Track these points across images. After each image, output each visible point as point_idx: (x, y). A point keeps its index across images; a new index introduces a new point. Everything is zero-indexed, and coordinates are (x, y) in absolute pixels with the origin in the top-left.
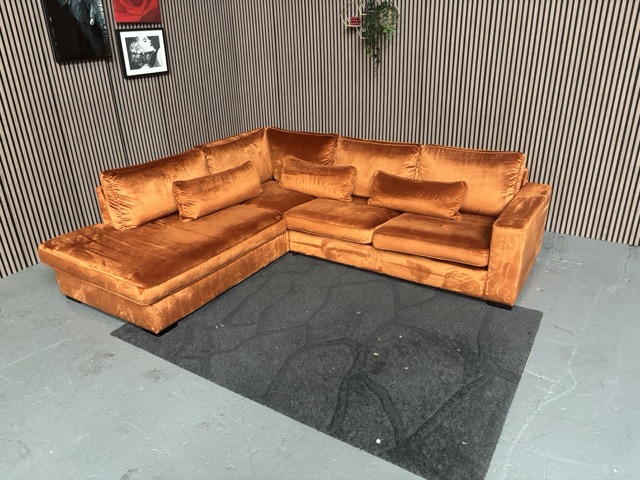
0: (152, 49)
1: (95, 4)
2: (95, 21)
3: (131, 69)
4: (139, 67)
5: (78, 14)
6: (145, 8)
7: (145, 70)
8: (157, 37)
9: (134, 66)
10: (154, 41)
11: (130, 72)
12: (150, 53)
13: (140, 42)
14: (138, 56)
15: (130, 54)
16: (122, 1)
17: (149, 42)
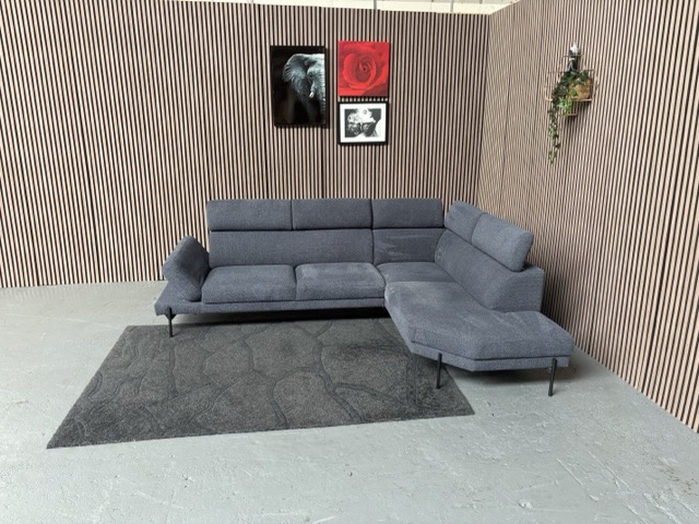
0: (372, 120)
1: (318, 80)
3: (346, 136)
4: (353, 136)
8: (379, 111)
9: (348, 134)
10: (376, 114)
11: (344, 139)
12: (368, 124)
13: (360, 114)
14: (355, 126)
15: (347, 123)
16: (346, 78)
17: (369, 114)
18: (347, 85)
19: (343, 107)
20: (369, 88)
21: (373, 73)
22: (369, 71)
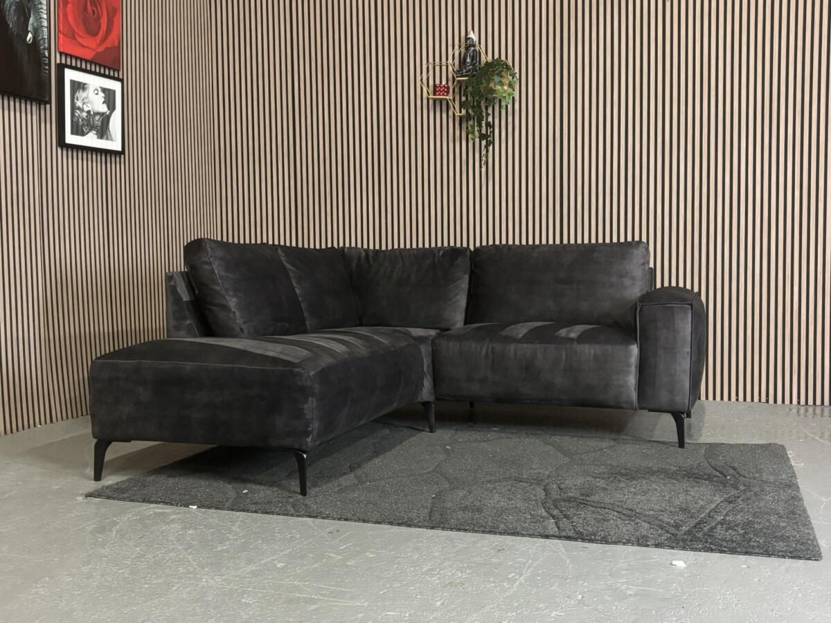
0: (103, 109)
1: (38, 11)
2: (35, 38)
3: (72, 133)
4: (83, 134)
5: (12, 20)
6: (103, 41)
7: (91, 140)
8: (114, 92)
9: (77, 130)
10: (109, 96)
11: (70, 139)
12: (102, 114)
13: (90, 93)
14: (85, 115)
15: (73, 108)
16: (71, 20)
17: (102, 95)
18: (72, 36)
19: (70, 75)
20: (101, 49)
21: (104, 21)
22: (99, 18)
